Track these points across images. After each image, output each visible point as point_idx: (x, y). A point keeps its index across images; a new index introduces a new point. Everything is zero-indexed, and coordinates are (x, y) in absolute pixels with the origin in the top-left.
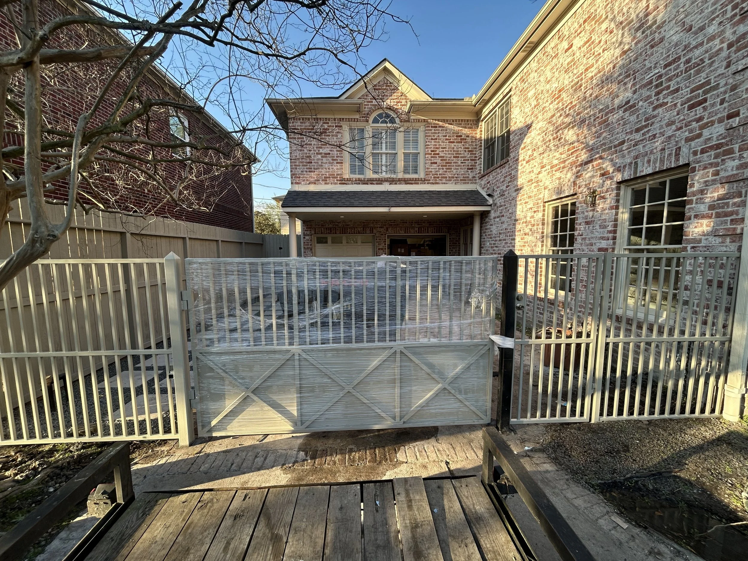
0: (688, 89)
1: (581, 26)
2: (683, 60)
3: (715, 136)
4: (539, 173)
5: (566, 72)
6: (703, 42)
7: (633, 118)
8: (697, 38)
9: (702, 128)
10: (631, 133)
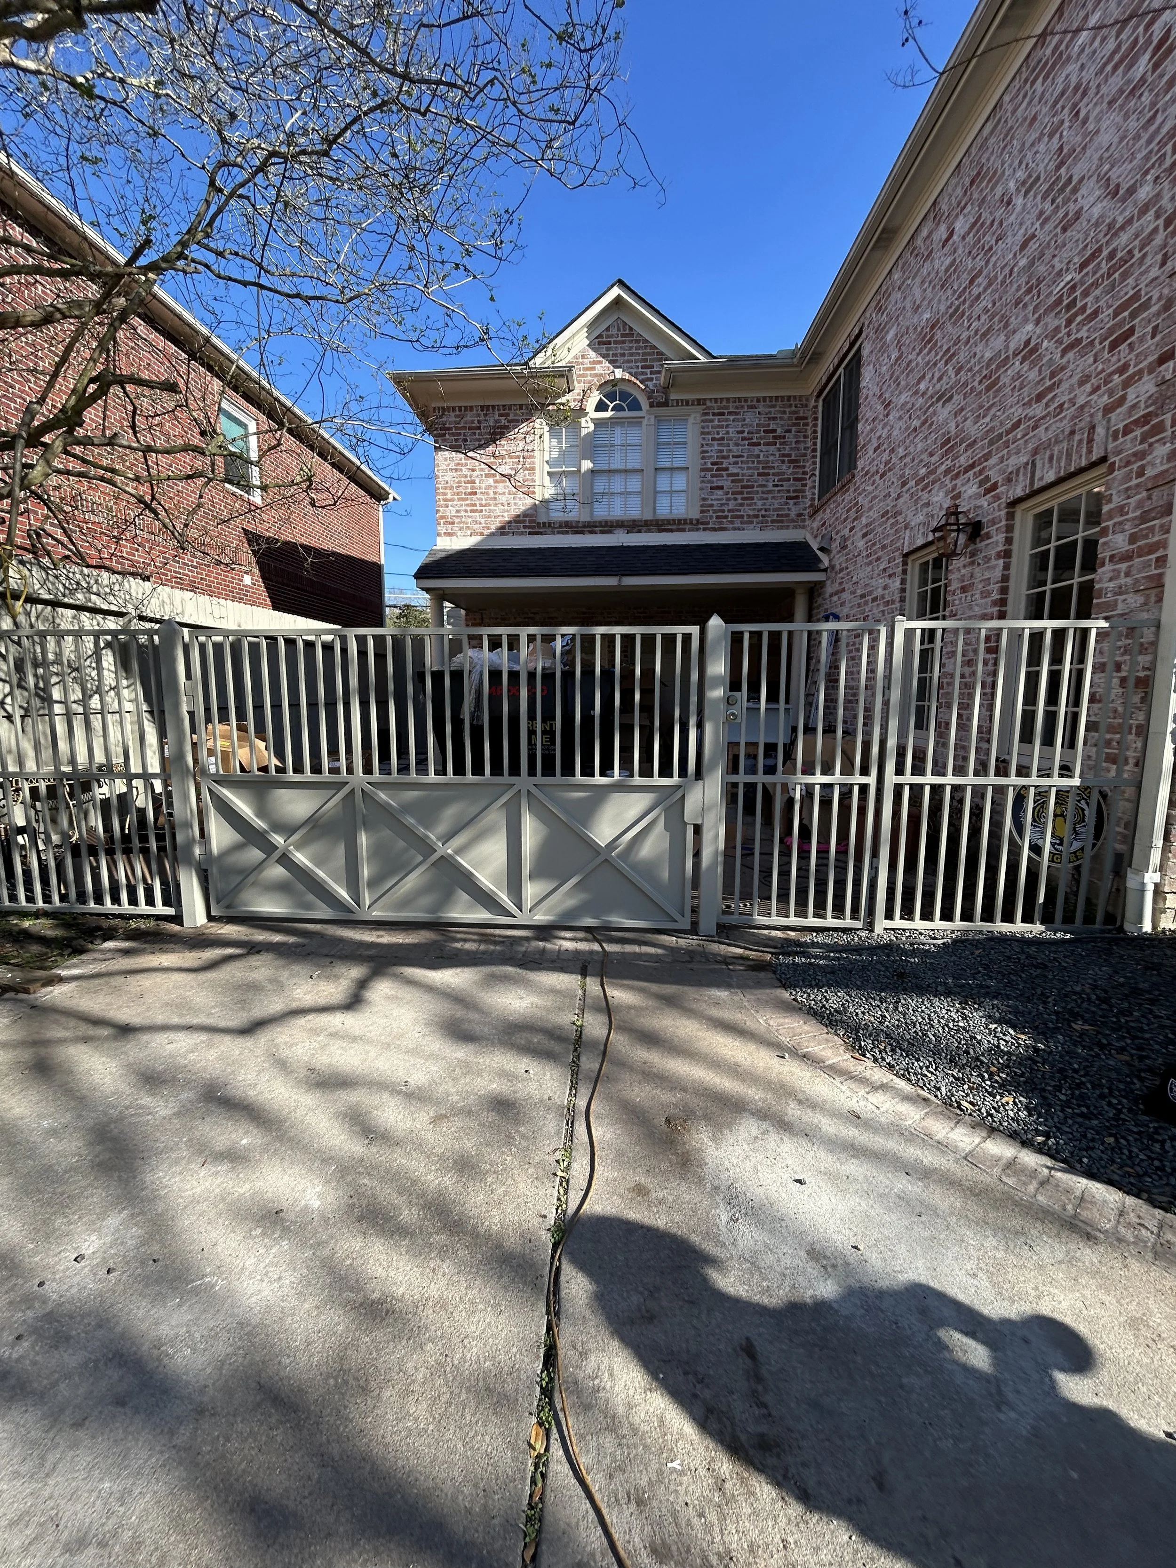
0: (1111, 311)
1: (966, 192)
2: (1105, 253)
3: (1143, 398)
4: (899, 496)
5: (942, 286)
6: (1132, 217)
7: (1033, 375)
8: (1124, 209)
9: (1126, 384)
10: (1029, 404)
